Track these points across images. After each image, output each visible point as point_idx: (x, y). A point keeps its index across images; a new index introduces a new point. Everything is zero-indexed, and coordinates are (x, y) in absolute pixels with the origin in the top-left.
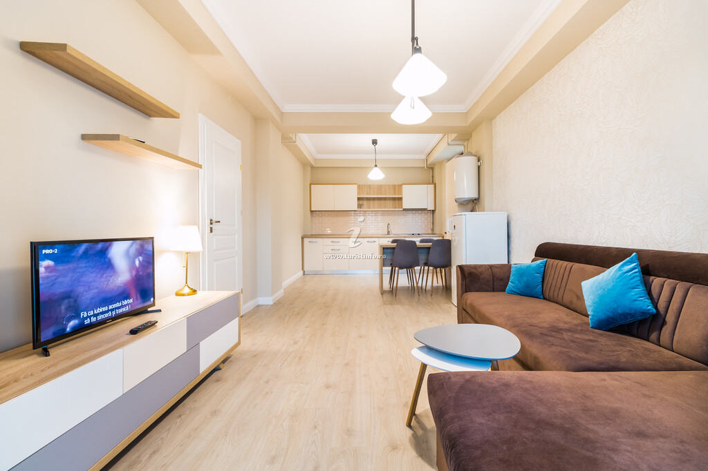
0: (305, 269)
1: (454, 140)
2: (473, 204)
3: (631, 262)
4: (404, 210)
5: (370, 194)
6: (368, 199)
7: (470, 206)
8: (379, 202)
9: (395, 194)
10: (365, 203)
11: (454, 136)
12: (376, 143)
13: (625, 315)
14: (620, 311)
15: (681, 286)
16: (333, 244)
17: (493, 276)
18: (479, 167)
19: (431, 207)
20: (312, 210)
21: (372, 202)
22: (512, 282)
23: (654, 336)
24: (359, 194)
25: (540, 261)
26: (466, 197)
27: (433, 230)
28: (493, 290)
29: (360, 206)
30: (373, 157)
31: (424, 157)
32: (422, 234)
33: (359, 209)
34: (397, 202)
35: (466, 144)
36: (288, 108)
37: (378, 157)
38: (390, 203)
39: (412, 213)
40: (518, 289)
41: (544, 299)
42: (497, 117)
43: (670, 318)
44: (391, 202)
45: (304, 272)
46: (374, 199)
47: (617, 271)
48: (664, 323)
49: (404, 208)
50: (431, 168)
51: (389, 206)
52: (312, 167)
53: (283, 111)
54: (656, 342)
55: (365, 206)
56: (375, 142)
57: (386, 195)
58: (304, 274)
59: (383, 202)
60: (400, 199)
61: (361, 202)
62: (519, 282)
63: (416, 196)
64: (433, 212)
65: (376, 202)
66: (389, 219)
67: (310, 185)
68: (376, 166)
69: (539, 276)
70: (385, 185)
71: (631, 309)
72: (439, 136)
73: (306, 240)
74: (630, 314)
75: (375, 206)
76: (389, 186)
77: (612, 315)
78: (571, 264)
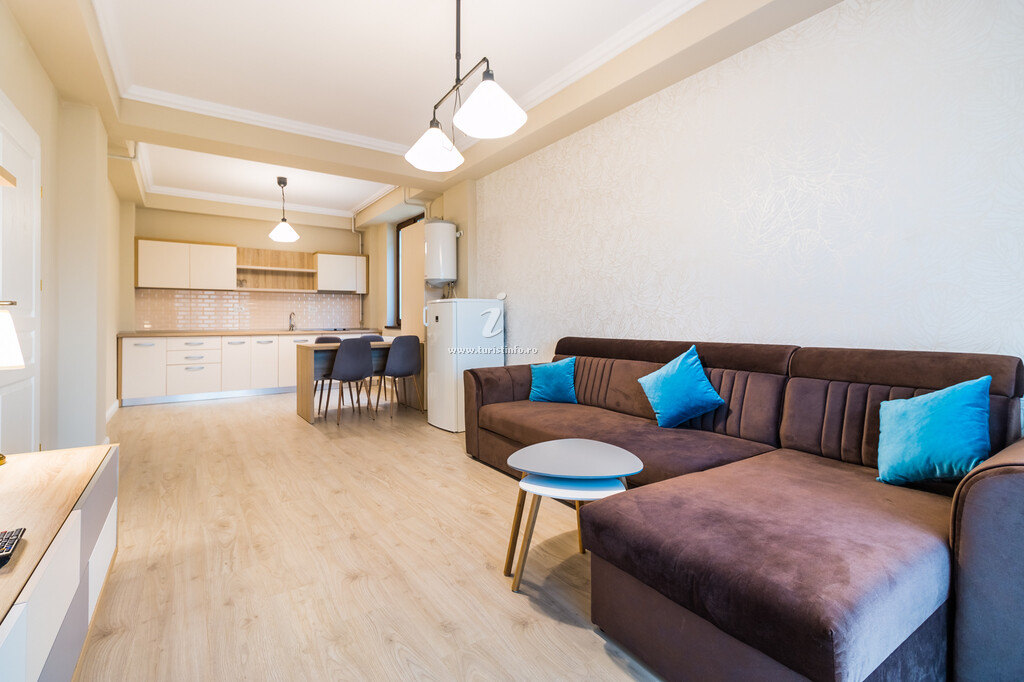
0: (124, 396)
1: (413, 198)
2: (448, 289)
3: (692, 354)
4: (320, 292)
5: (258, 265)
6: (255, 272)
7: (440, 292)
8: (275, 277)
9: (303, 267)
10: (249, 278)
11: (415, 192)
12: (285, 184)
13: (697, 409)
14: (692, 405)
15: (739, 375)
16: (188, 347)
17: (513, 381)
18: (457, 238)
19: (361, 290)
20: (140, 285)
21: (261, 278)
22: (536, 387)
23: (720, 427)
24: (238, 263)
25: (568, 360)
26: (441, 278)
27: (362, 323)
28: (514, 400)
29: (240, 283)
30: (279, 205)
31: (351, 215)
32: (349, 329)
33: (239, 289)
34: (306, 279)
35: (428, 204)
36: (135, 92)
37: (288, 207)
38: (294, 280)
39: (332, 298)
40: (547, 395)
41: (579, 403)
42: (486, 177)
43: (734, 406)
44: (296, 279)
45: (121, 401)
46: (265, 272)
47: (681, 364)
48: (729, 412)
49: (320, 289)
50: (361, 233)
51: (293, 285)
52: (140, 207)
53: (124, 96)
54: (722, 431)
55: (249, 284)
56: (282, 182)
57: (286, 266)
58: (121, 406)
59: (281, 278)
60: (312, 275)
61: (242, 277)
62: (547, 385)
63: (337, 271)
64: (363, 296)
65: (269, 278)
66: (290, 306)
67: (137, 239)
68: (284, 220)
69: (571, 377)
70: (285, 252)
71: (703, 402)
72: (388, 187)
73: (126, 342)
74: (702, 407)
75: (267, 285)
76: (292, 253)
77: (683, 410)
78: (610, 361)
